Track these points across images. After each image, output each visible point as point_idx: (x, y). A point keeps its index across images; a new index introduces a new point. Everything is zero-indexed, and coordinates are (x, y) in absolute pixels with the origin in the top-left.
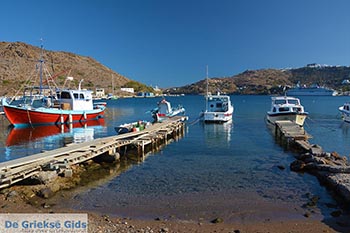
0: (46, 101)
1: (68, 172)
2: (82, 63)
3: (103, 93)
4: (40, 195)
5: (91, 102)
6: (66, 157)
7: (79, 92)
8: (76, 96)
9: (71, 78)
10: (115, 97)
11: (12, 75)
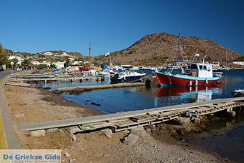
0: (181, 70)
1: (198, 119)
2: (204, 44)
3: (218, 65)
5: (211, 71)
6: (197, 109)
7: (203, 64)
8: (201, 67)
9: (198, 55)
10: (228, 69)
11: (159, 53)
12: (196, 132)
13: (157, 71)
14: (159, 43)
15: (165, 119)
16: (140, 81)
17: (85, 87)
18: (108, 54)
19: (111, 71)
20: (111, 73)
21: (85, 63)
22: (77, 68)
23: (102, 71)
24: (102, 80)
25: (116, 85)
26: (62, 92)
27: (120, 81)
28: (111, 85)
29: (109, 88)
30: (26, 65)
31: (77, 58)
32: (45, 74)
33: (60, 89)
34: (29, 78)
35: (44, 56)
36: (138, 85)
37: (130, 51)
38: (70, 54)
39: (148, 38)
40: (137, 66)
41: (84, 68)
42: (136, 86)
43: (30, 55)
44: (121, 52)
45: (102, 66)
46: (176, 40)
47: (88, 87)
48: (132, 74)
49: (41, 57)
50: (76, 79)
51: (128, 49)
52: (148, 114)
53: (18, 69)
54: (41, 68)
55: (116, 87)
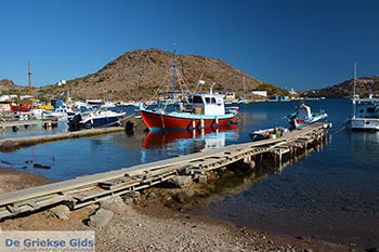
0: (178, 106)
1: (203, 177)
2: (212, 67)
3: (233, 97)
4: (176, 198)
5: (223, 106)
6: (201, 163)
7: (210, 96)
8: (207, 100)
9: (203, 82)
10: (246, 101)
11: (146, 80)
12: (201, 196)
13: (142, 109)
14: (145, 65)
15: (153, 181)
16: (117, 125)
17: (22, 139)
18: (64, 82)
19: (70, 111)
20: (69, 114)
21: (22, 97)
22: (7, 108)
23: (54, 110)
24: (54, 126)
25: (76, 133)
27: (84, 126)
28: (70, 134)
29: (66, 138)
31: (7, 89)
36: (114, 131)
37: (101, 77)
39: (128, 58)
40: (112, 100)
41: (21, 107)
42: (110, 132)
44: (85, 79)
45: (53, 103)
46: (171, 61)
47: (27, 139)
48: (103, 115)
50: (5, 125)
51: (96, 75)
52: (126, 175)
55: (77, 136)
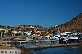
16: (78, 42)
17: (44, 46)
18: (57, 26)
20: (59, 37)
21: (43, 31)
22: (39, 35)
23: (54, 36)
24: (54, 42)
26: (30, 49)
28: (60, 45)
30: (9, 33)
31: (39, 29)
32: (20, 39)
33: (29, 47)
34: (11, 41)
35: (19, 28)
36: (78, 45)
38: (34, 26)
40: (75, 32)
41: (43, 35)
42: (76, 45)
43: (12, 28)
44: (65, 24)
45: (54, 33)
47: (45, 46)
49: (18, 29)
50: (38, 41)
51: (69, 23)
53: (5, 36)
54: (18, 35)
55: (63, 46)
